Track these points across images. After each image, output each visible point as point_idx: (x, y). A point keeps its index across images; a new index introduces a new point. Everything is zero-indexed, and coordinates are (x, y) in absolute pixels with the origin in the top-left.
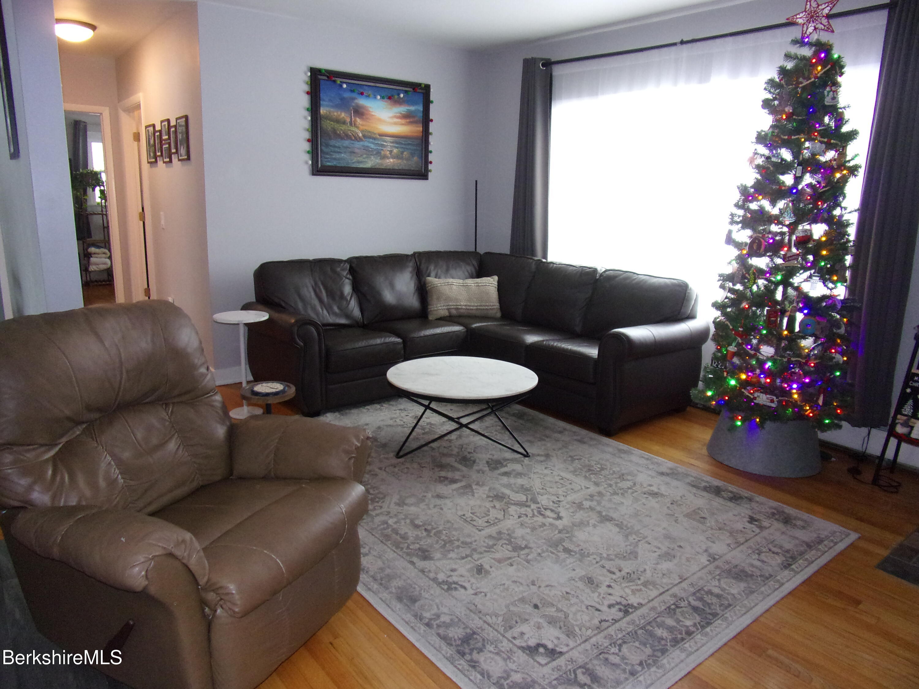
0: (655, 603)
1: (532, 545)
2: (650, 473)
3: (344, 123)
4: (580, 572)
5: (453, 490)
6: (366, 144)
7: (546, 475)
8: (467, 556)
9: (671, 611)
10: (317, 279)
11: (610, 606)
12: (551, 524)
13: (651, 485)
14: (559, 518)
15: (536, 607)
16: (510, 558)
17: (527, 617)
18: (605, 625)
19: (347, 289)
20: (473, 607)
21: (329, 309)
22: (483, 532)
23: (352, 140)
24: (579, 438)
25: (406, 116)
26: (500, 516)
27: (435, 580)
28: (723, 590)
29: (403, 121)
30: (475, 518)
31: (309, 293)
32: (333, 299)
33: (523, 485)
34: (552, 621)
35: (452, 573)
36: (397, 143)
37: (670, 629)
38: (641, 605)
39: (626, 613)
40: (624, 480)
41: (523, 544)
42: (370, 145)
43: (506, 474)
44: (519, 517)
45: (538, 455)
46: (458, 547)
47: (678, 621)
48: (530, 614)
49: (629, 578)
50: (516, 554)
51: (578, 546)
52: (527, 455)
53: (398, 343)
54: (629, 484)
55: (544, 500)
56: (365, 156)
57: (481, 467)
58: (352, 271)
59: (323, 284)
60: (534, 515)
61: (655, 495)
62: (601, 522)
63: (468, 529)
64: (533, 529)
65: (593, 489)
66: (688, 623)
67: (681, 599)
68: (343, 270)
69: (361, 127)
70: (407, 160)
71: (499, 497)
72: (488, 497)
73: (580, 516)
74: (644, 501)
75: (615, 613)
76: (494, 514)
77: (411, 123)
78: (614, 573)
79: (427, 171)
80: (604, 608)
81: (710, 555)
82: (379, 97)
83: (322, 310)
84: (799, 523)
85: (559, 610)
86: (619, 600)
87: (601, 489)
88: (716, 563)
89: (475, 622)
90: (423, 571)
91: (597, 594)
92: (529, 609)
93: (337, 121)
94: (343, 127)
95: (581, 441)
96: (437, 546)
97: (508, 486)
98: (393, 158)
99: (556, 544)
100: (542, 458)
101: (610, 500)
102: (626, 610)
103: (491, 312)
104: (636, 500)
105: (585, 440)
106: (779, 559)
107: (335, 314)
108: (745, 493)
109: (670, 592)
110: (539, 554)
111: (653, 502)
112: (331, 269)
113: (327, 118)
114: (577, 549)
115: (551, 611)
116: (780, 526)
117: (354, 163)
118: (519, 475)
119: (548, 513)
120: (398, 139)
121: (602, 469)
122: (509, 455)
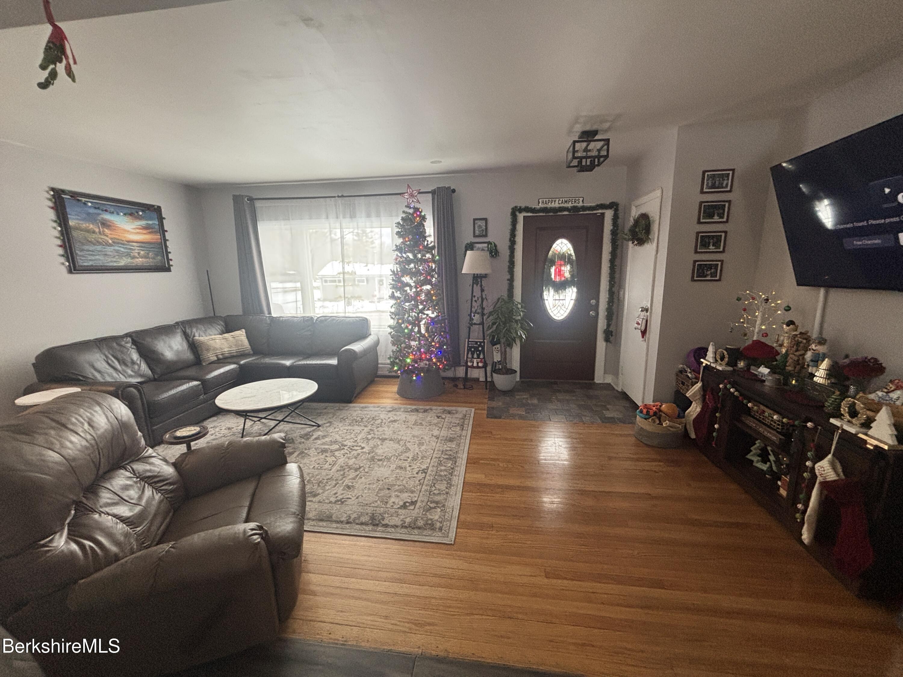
0: (432, 464)
1: (362, 465)
2: (384, 412)
3: (94, 232)
4: (393, 466)
5: (295, 458)
6: (117, 248)
7: (338, 431)
8: (336, 485)
9: (440, 464)
10: (107, 353)
11: (417, 473)
12: (362, 452)
13: (389, 418)
14: (363, 448)
15: (389, 489)
16: (358, 475)
17: (389, 495)
18: (422, 481)
19: (135, 356)
20: (362, 504)
21: (124, 373)
22: (333, 470)
23: (104, 245)
24: (337, 408)
25: (146, 228)
26: (334, 459)
27: (331, 502)
28: (450, 447)
29: (145, 232)
30: (321, 466)
31: (102, 365)
32: (126, 365)
33: (331, 441)
34: (401, 491)
35: (337, 495)
36: (142, 247)
37: (445, 470)
38: (428, 467)
39: (426, 473)
40: (376, 420)
41: (358, 466)
42: (119, 249)
43: (316, 439)
44: (344, 456)
45: (324, 424)
46: (327, 482)
47: (445, 466)
48: (389, 493)
49: (414, 459)
50: (358, 472)
51: (383, 456)
52: (319, 426)
53: (199, 385)
54: (380, 421)
55: (349, 443)
56: (117, 257)
57: (299, 441)
58: (134, 342)
59: (113, 356)
60: (350, 452)
61: (395, 421)
62: (383, 442)
63: (324, 473)
64: (356, 458)
65: (366, 429)
66: (450, 465)
67: (439, 458)
68: (127, 343)
69: (110, 236)
70: (153, 258)
71: (324, 451)
72: (318, 453)
73: (371, 443)
74: (392, 425)
75: (422, 476)
76: (330, 460)
77: (150, 233)
78: (407, 460)
79: (170, 266)
80: (416, 475)
81: (435, 437)
82: (122, 214)
83: (119, 375)
84: (454, 412)
85: (399, 486)
86: (418, 469)
87: (369, 428)
88: (440, 439)
89: (370, 510)
90: (320, 502)
91: (408, 472)
92: (387, 491)
93: (88, 231)
94: (94, 236)
95: (339, 409)
96: (316, 487)
97: (323, 444)
98: (142, 258)
99: (373, 459)
100: (328, 424)
101: (378, 431)
102: (425, 471)
103: (246, 352)
104: (389, 427)
105: (341, 408)
106: (458, 428)
107: (131, 376)
108: (428, 407)
109: (433, 457)
110: (369, 467)
111: (396, 425)
112: (116, 343)
113: (76, 228)
114: (383, 457)
115: (397, 487)
116: (449, 415)
117: (108, 262)
118: (324, 437)
119: (355, 448)
120: (143, 244)
121: (362, 419)
122: (309, 429)
